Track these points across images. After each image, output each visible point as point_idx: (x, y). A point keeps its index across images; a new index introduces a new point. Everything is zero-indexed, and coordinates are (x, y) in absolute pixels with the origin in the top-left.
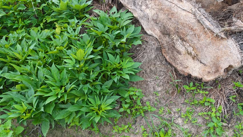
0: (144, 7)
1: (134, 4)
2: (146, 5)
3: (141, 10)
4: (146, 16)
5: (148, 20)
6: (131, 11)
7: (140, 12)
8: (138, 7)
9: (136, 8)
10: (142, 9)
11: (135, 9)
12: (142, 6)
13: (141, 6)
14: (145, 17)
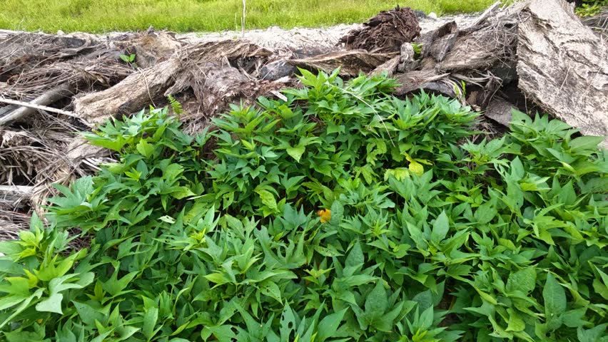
0: (589, 108)
1: (568, 103)
2: (594, 104)
3: (584, 114)
4: (597, 125)
5: (604, 132)
6: (561, 118)
7: (582, 117)
8: (577, 109)
9: (573, 109)
10: (587, 112)
11: (571, 111)
12: (585, 107)
13: (583, 107)
14: (596, 127)
